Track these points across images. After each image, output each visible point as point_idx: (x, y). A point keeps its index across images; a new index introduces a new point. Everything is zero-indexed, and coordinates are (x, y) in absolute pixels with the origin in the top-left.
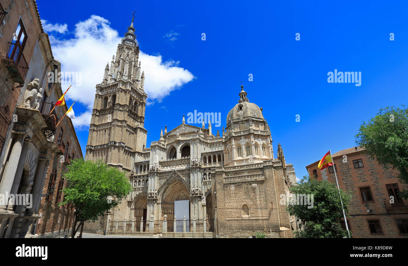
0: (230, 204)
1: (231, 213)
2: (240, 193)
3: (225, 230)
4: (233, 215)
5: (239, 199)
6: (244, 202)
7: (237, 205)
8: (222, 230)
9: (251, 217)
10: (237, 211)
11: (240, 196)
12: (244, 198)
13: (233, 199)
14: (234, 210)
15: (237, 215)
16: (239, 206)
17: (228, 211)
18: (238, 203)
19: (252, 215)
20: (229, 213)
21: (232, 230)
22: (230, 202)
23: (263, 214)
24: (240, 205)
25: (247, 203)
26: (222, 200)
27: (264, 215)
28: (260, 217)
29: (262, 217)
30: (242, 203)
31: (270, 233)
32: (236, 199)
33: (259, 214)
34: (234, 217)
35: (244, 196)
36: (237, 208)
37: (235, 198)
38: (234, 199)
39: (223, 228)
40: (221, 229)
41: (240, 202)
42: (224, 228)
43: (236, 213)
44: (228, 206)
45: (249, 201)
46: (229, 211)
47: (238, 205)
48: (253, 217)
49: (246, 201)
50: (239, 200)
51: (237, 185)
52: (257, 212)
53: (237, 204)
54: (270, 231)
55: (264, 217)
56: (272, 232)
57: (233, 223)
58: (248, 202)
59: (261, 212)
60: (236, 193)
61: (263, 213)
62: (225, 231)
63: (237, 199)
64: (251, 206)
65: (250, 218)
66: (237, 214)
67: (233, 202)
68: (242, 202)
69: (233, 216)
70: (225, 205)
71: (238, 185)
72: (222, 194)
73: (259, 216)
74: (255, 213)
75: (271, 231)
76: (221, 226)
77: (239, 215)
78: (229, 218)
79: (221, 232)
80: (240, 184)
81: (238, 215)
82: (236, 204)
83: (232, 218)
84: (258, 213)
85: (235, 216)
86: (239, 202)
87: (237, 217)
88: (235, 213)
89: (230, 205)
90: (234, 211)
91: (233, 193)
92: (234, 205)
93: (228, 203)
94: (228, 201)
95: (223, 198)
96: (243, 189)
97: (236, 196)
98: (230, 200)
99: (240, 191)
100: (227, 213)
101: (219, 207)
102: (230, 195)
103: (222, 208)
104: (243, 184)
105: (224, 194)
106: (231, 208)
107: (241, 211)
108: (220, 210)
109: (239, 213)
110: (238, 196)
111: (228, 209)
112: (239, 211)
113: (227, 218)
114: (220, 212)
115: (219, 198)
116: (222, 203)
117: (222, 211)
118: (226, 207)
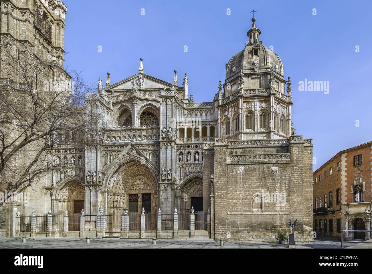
0: (235, 194)
1: (235, 205)
2: (251, 179)
3: (226, 227)
5: (249, 187)
6: (256, 191)
7: (245, 195)
8: (221, 228)
9: (265, 212)
10: (245, 203)
11: (251, 183)
12: (257, 185)
13: (240, 187)
14: (241, 202)
16: (249, 196)
17: (231, 203)
19: (267, 209)
21: (236, 227)
22: (236, 191)
23: (283, 208)
24: (250, 195)
26: (222, 187)
29: (282, 211)
30: (254, 193)
32: (244, 187)
33: (277, 208)
34: (240, 211)
35: (258, 182)
36: (246, 199)
37: (243, 185)
38: (242, 187)
39: (222, 225)
40: (219, 226)
41: (251, 191)
42: (225, 225)
47: (248, 195)
48: (268, 211)
49: (259, 191)
50: (250, 189)
51: (248, 167)
53: (246, 193)
55: (284, 211)
57: (238, 219)
59: (279, 206)
60: (246, 179)
62: (225, 229)
63: (247, 187)
66: (244, 207)
67: (240, 191)
68: (253, 191)
69: (238, 209)
72: (223, 179)
73: (277, 210)
74: (271, 207)
76: (220, 223)
78: (233, 211)
79: (220, 230)
80: (253, 166)
83: (237, 211)
84: (276, 207)
85: (242, 210)
86: (248, 191)
87: (245, 211)
88: (242, 205)
89: (235, 195)
90: (240, 203)
91: (241, 178)
92: (242, 194)
93: (232, 191)
94: (233, 189)
95: (224, 185)
96: (256, 173)
97: (246, 183)
98: (235, 187)
99: (252, 177)
100: (230, 205)
101: (218, 196)
102: (236, 180)
103: (223, 198)
104: (257, 167)
105: (227, 179)
106: (236, 199)
107: (251, 203)
108: (219, 201)
109: (248, 206)
110: (249, 183)
111: (231, 199)
112: (249, 203)
113: (229, 212)
114: (219, 204)
115: (218, 184)
116: (223, 191)
117: (222, 202)
118: (228, 197)
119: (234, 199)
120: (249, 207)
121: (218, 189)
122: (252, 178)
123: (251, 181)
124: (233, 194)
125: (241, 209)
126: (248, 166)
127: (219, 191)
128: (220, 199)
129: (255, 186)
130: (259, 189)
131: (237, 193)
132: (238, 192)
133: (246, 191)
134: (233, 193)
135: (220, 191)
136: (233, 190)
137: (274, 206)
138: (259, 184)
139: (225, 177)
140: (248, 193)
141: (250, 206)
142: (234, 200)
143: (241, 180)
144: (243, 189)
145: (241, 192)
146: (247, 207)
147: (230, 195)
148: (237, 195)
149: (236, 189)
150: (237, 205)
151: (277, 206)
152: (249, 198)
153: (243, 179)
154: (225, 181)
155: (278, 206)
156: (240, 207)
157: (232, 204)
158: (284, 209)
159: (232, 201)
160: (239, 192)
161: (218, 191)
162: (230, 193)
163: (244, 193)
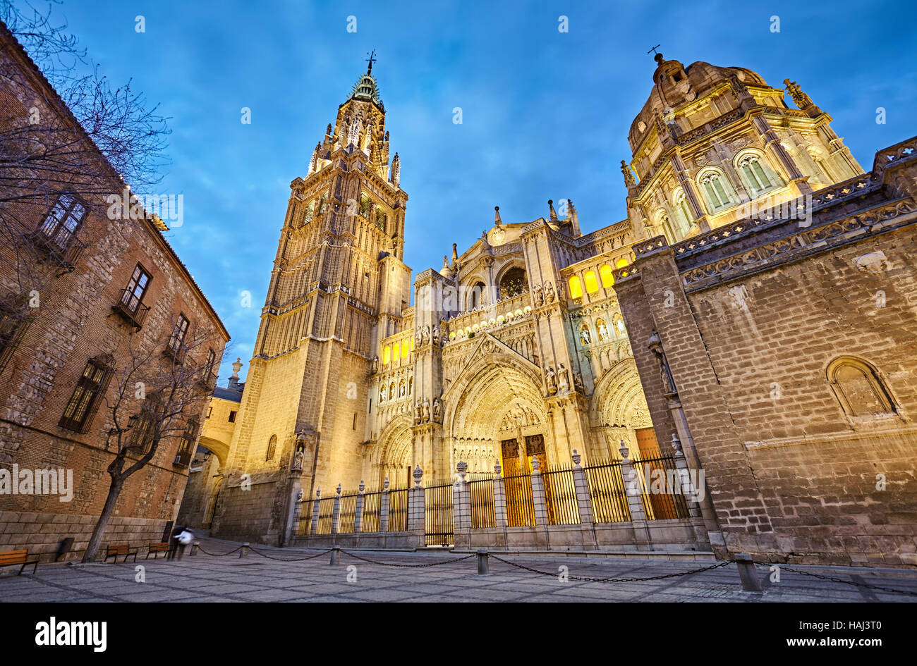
0: (749, 373)
2: (789, 314)
4: (784, 419)
5: (793, 341)
6: (831, 347)
7: (789, 371)
10: (800, 399)
11: (795, 326)
12: (822, 329)
13: (758, 349)
14: (781, 397)
15: (808, 418)
16: (806, 371)
17: (745, 408)
18: (794, 359)
20: (752, 414)
21: (803, 500)
22: (748, 364)
24: (808, 367)
25: (853, 350)
26: (695, 361)
30: (821, 357)
32: (774, 345)
34: (796, 433)
35: (821, 319)
36: (798, 385)
37: (767, 339)
38: (763, 348)
40: (729, 497)
41: (808, 351)
43: (797, 407)
44: (736, 381)
46: (753, 406)
47: (800, 368)
49: (841, 344)
50: (799, 346)
51: (759, 284)
53: (791, 363)
58: (861, 344)
60: (768, 319)
63: (783, 342)
64: (892, 357)
66: (807, 413)
67: (763, 361)
68: (819, 349)
69: (781, 424)
70: (719, 382)
71: (764, 282)
72: (690, 338)
77: (823, 415)
78: (764, 436)
81: (815, 416)
82: (783, 368)
85: (802, 427)
86: (796, 354)
87: (817, 429)
88: (790, 408)
89: (748, 378)
90: (781, 402)
91: (751, 320)
92: (774, 370)
93: (735, 367)
94: (733, 360)
95: (698, 354)
96: (801, 291)
97: (773, 331)
98: (740, 353)
99: (790, 305)
100: (743, 415)
101: (690, 392)
102: (733, 330)
103: (709, 397)
104: (793, 272)
105: (701, 335)
106: (760, 391)
107: (828, 395)
108: (700, 408)
109: (820, 408)
110: (784, 328)
111: (740, 394)
113: (753, 438)
114: (700, 417)
115: (679, 357)
116: (699, 373)
117: (713, 410)
118: (726, 389)
119: (752, 392)
120: (826, 410)
121: (683, 370)
122: (791, 309)
123: (790, 320)
124: (742, 377)
125: (795, 423)
127: (688, 375)
128: (697, 399)
129: (816, 331)
130: (837, 337)
131: (753, 370)
132: (755, 367)
133: (786, 356)
134: (737, 373)
135: (693, 374)
136: (736, 364)
138: (831, 323)
139: (695, 332)
141: (828, 407)
142: (754, 396)
143: (753, 326)
144: (770, 352)
145: (769, 364)
146: (818, 411)
147: (730, 379)
148: (756, 376)
149: (746, 358)
150: (769, 411)
152: (808, 378)
153: (757, 322)
154: (697, 343)
156: (787, 416)
157: (751, 410)
159: (748, 400)
160: (760, 366)
161: (684, 376)
162: (729, 375)
163: (780, 365)
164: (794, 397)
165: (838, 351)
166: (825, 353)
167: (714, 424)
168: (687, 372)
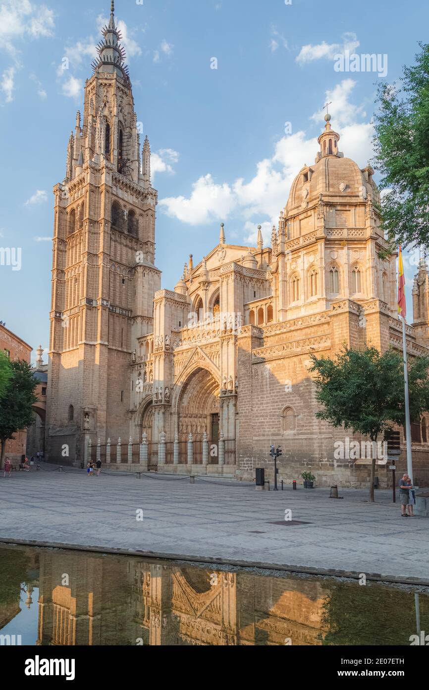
0: (261, 408)
1: (262, 426)
3: (251, 461)
5: (277, 396)
6: (286, 401)
7: (273, 409)
8: (247, 461)
9: (298, 434)
10: (273, 422)
11: (280, 389)
13: (267, 397)
14: (268, 420)
15: (272, 430)
16: (277, 410)
17: (257, 423)
18: (276, 404)
19: (300, 430)
20: (258, 426)
21: (263, 460)
22: (262, 404)
23: (322, 427)
24: (279, 409)
25: (292, 404)
26: (247, 399)
27: (325, 430)
28: (316, 433)
29: (320, 433)
30: (283, 405)
31: (333, 469)
32: (272, 396)
33: (314, 428)
34: (268, 435)
36: (274, 415)
37: (270, 393)
38: (269, 397)
39: (247, 457)
40: (244, 458)
41: (280, 401)
42: (250, 457)
43: (271, 425)
44: (257, 411)
45: (296, 400)
46: (259, 423)
47: (275, 409)
48: (302, 434)
49: (289, 401)
50: (279, 398)
51: (275, 365)
52: (311, 423)
53: (274, 406)
54: (333, 465)
55: (324, 433)
56: (338, 466)
57: (265, 447)
58: (294, 402)
59: (317, 424)
60: (273, 384)
61: (322, 425)
62: (251, 464)
63: (275, 396)
64: (300, 409)
65: (297, 437)
66: (273, 428)
67: (267, 403)
68: (283, 401)
69: (264, 431)
70: (252, 410)
71: (277, 364)
72: (247, 387)
73: (314, 431)
74: (306, 426)
75: (336, 464)
76: (245, 454)
77: (277, 429)
78: (259, 436)
79: (244, 464)
80: (281, 362)
82: (271, 408)
83: (264, 435)
84: (312, 426)
85: (270, 433)
86: (277, 402)
87: (273, 435)
88: (269, 425)
89: (261, 410)
90: (267, 422)
91: (268, 383)
92: (269, 408)
94: (258, 401)
95: (249, 396)
96: (286, 373)
97: (273, 390)
98: (261, 398)
99: (281, 379)
100: (255, 426)
102: (262, 387)
103: (247, 416)
104: (286, 363)
105: (252, 386)
106: (263, 416)
107: (280, 421)
108: (244, 421)
109: (277, 426)
110: (277, 389)
111: (257, 417)
112: (278, 422)
113: (255, 436)
114: (243, 424)
115: (242, 395)
116: (247, 404)
117: (247, 422)
118: (253, 414)
119: (260, 416)
121: (242, 402)
123: (279, 386)
124: (259, 409)
125: (269, 431)
126: (275, 363)
127: (243, 405)
128: (243, 417)
129: (285, 393)
130: (290, 397)
131: (263, 407)
132: (264, 405)
133: (274, 402)
134: (258, 407)
135: (245, 405)
136: (259, 403)
137: (311, 424)
139: (250, 384)
140: (277, 406)
141: (279, 426)
142: (261, 418)
143: (268, 386)
144: (270, 400)
145: (268, 405)
146: (276, 428)
147: (255, 409)
148: (263, 410)
149: (262, 400)
150: (263, 425)
151: (313, 424)
152: (277, 413)
154: (249, 390)
155: (315, 424)
156: (267, 428)
157: (258, 424)
158: (323, 429)
159: (258, 420)
160: (266, 405)
161: (241, 405)
162: (256, 407)
163: (271, 406)
164: (271, 420)
165: (288, 404)
166: (284, 403)
167: (246, 428)
168: (244, 403)
